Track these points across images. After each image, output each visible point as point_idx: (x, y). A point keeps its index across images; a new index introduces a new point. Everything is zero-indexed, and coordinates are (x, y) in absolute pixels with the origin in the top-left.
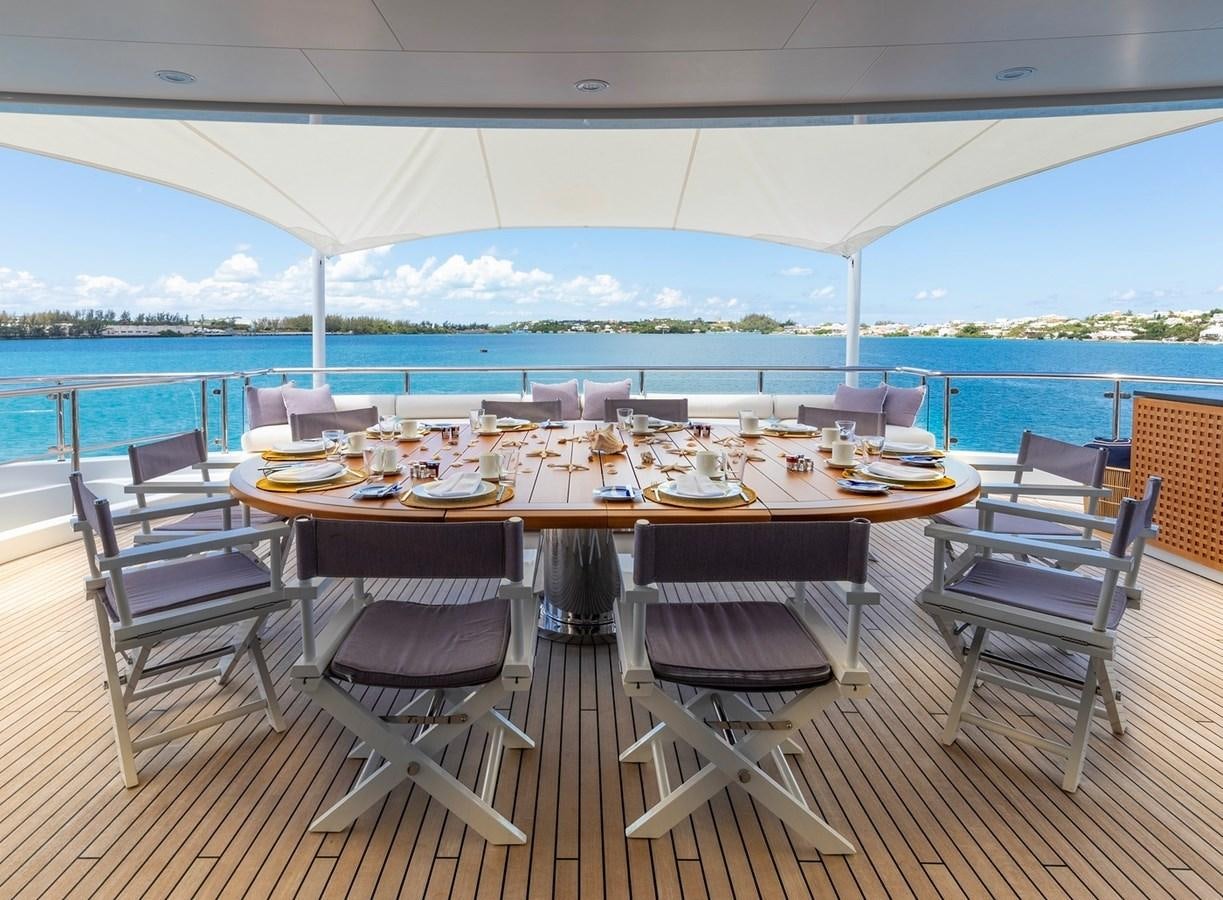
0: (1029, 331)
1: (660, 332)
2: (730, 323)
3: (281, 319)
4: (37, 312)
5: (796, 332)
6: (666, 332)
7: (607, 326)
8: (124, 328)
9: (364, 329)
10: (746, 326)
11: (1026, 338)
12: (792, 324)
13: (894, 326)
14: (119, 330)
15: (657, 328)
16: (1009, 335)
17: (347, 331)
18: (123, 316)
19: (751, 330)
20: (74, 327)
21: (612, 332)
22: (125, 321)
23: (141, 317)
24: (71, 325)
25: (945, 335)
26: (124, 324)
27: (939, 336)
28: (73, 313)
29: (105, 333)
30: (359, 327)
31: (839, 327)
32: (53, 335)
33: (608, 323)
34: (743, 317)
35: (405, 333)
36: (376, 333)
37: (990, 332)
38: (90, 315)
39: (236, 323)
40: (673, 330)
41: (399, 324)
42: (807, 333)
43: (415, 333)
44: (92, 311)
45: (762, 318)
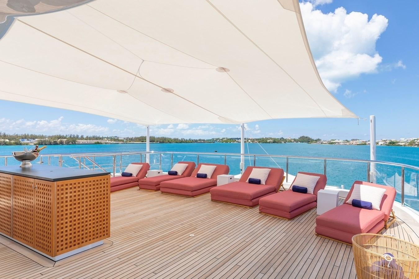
0: (417, 144)
1: (269, 143)
2: (294, 139)
3: (134, 137)
4: (53, 135)
5: (322, 143)
6: (271, 143)
7: (249, 140)
8: (83, 141)
9: (163, 141)
10: (301, 140)
11: (416, 146)
12: (319, 140)
13: (360, 141)
14: (81, 141)
15: (268, 141)
16: (409, 145)
17: (157, 142)
18: (81, 137)
19: (303, 142)
20: (67, 141)
21: (251, 142)
22: (82, 138)
23: (87, 137)
24: (66, 140)
25: (381, 145)
26: (82, 139)
27: (379, 145)
28: (65, 136)
29: (77, 143)
30: (161, 141)
31: (338, 141)
32: (60, 143)
33: (249, 139)
34: (299, 137)
35: (177, 143)
36: (167, 143)
37: (400, 144)
38: (71, 136)
39: (119, 139)
40: (274, 142)
41: (175, 139)
42: (326, 143)
43: (180, 143)
44: (71, 135)
45: (307, 137)
